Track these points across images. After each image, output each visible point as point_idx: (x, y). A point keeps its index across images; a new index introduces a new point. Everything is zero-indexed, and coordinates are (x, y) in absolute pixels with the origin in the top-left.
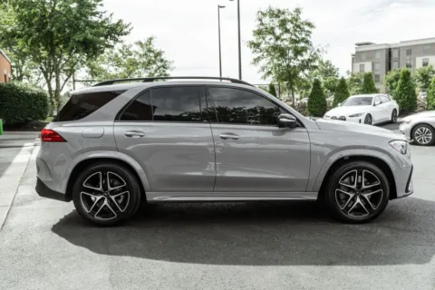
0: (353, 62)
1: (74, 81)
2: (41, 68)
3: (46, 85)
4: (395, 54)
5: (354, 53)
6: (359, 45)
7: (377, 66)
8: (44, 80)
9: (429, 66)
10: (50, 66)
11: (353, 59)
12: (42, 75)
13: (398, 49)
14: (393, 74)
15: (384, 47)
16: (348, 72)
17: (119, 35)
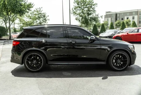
0: (105, 17)
1: (14, 24)
2: (3, 19)
3: (5, 25)
4: (118, 15)
5: (105, 15)
6: (107, 12)
7: (113, 19)
8: (4, 23)
9: (128, 19)
10: (6, 18)
12: (3, 21)
13: (119, 14)
14: (117, 22)
15: (115, 13)
16: (103, 21)
17: (30, 8)
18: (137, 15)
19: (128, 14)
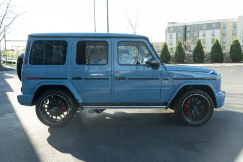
0: (166, 33)
1: (6, 41)
4: (188, 29)
5: (167, 27)
6: (169, 23)
7: (179, 35)
11: (166, 31)
13: (190, 26)
15: (182, 25)
18: (220, 28)
19: (205, 27)
